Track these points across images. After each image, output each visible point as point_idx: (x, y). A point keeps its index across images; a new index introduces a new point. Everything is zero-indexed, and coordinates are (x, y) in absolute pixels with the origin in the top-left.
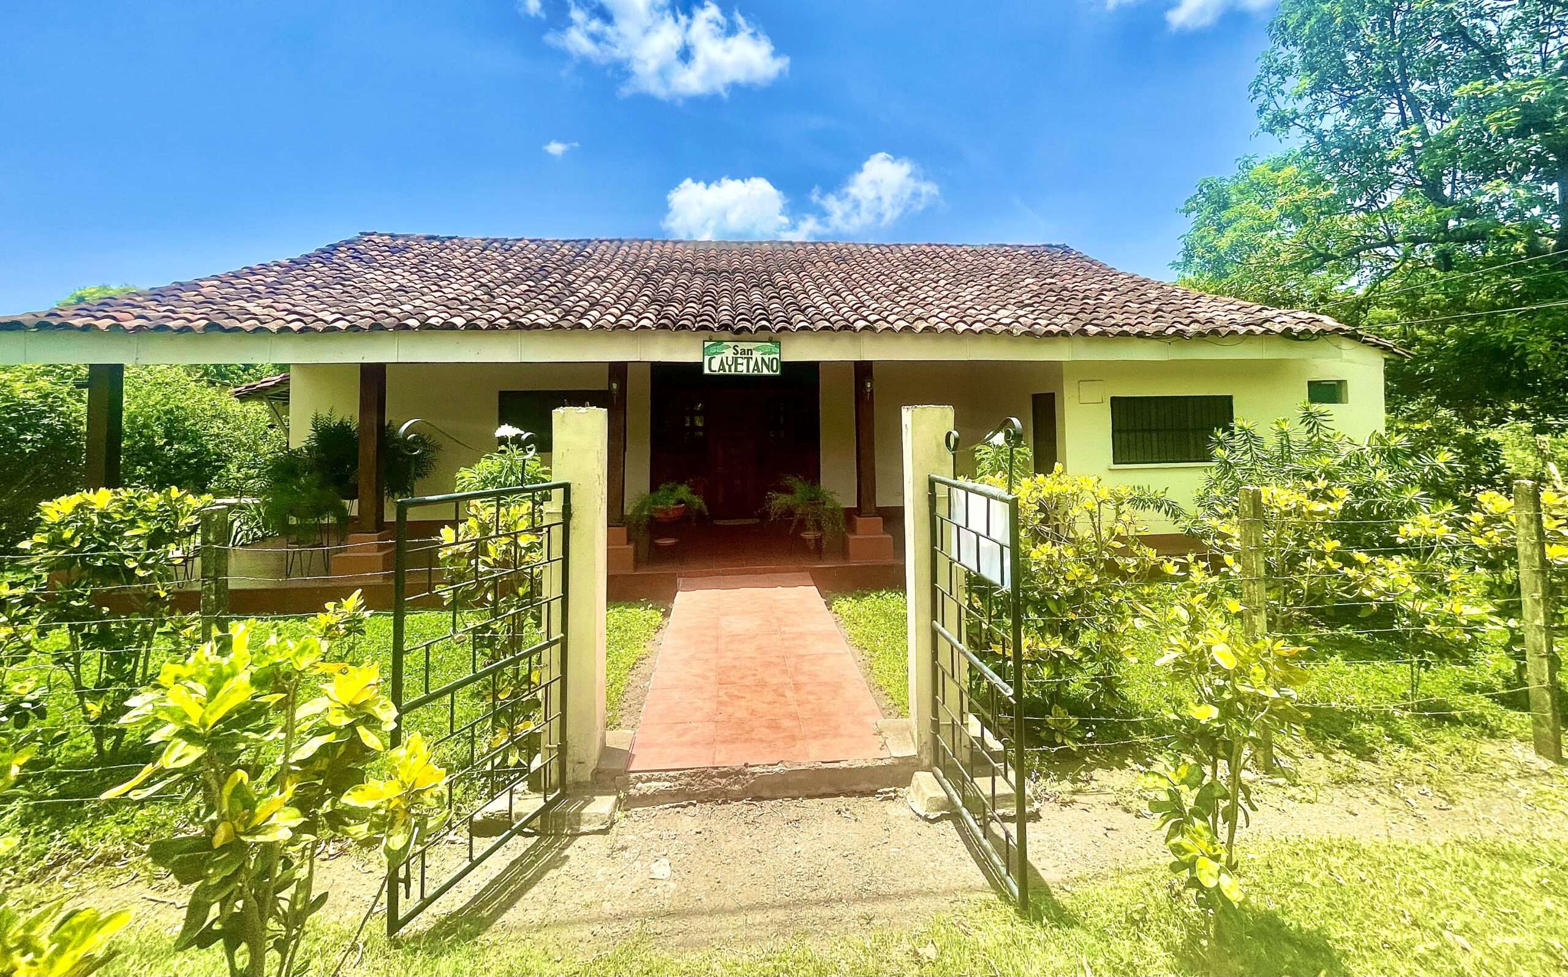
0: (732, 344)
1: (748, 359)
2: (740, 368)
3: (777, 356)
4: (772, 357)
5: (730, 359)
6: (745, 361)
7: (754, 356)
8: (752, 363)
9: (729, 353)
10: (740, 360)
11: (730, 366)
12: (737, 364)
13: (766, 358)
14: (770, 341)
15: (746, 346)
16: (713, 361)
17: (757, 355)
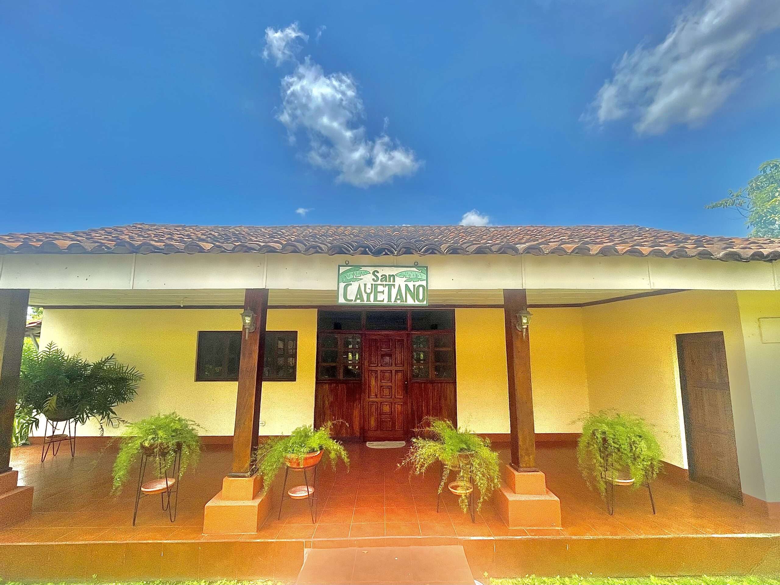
0: (371, 270)
1: (390, 287)
2: (380, 297)
3: (424, 283)
4: (417, 284)
5: (369, 286)
6: (386, 289)
7: (397, 284)
8: (394, 292)
9: (368, 279)
10: (380, 288)
11: (368, 295)
12: (376, 293)
13: (411, 285)
14: (416, 265)
15: (388, 271)
16: (349, 288)
17: (400, 282)
